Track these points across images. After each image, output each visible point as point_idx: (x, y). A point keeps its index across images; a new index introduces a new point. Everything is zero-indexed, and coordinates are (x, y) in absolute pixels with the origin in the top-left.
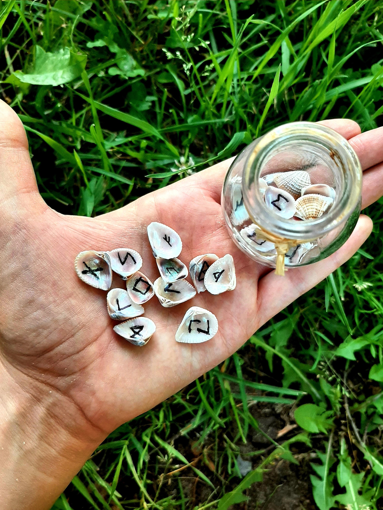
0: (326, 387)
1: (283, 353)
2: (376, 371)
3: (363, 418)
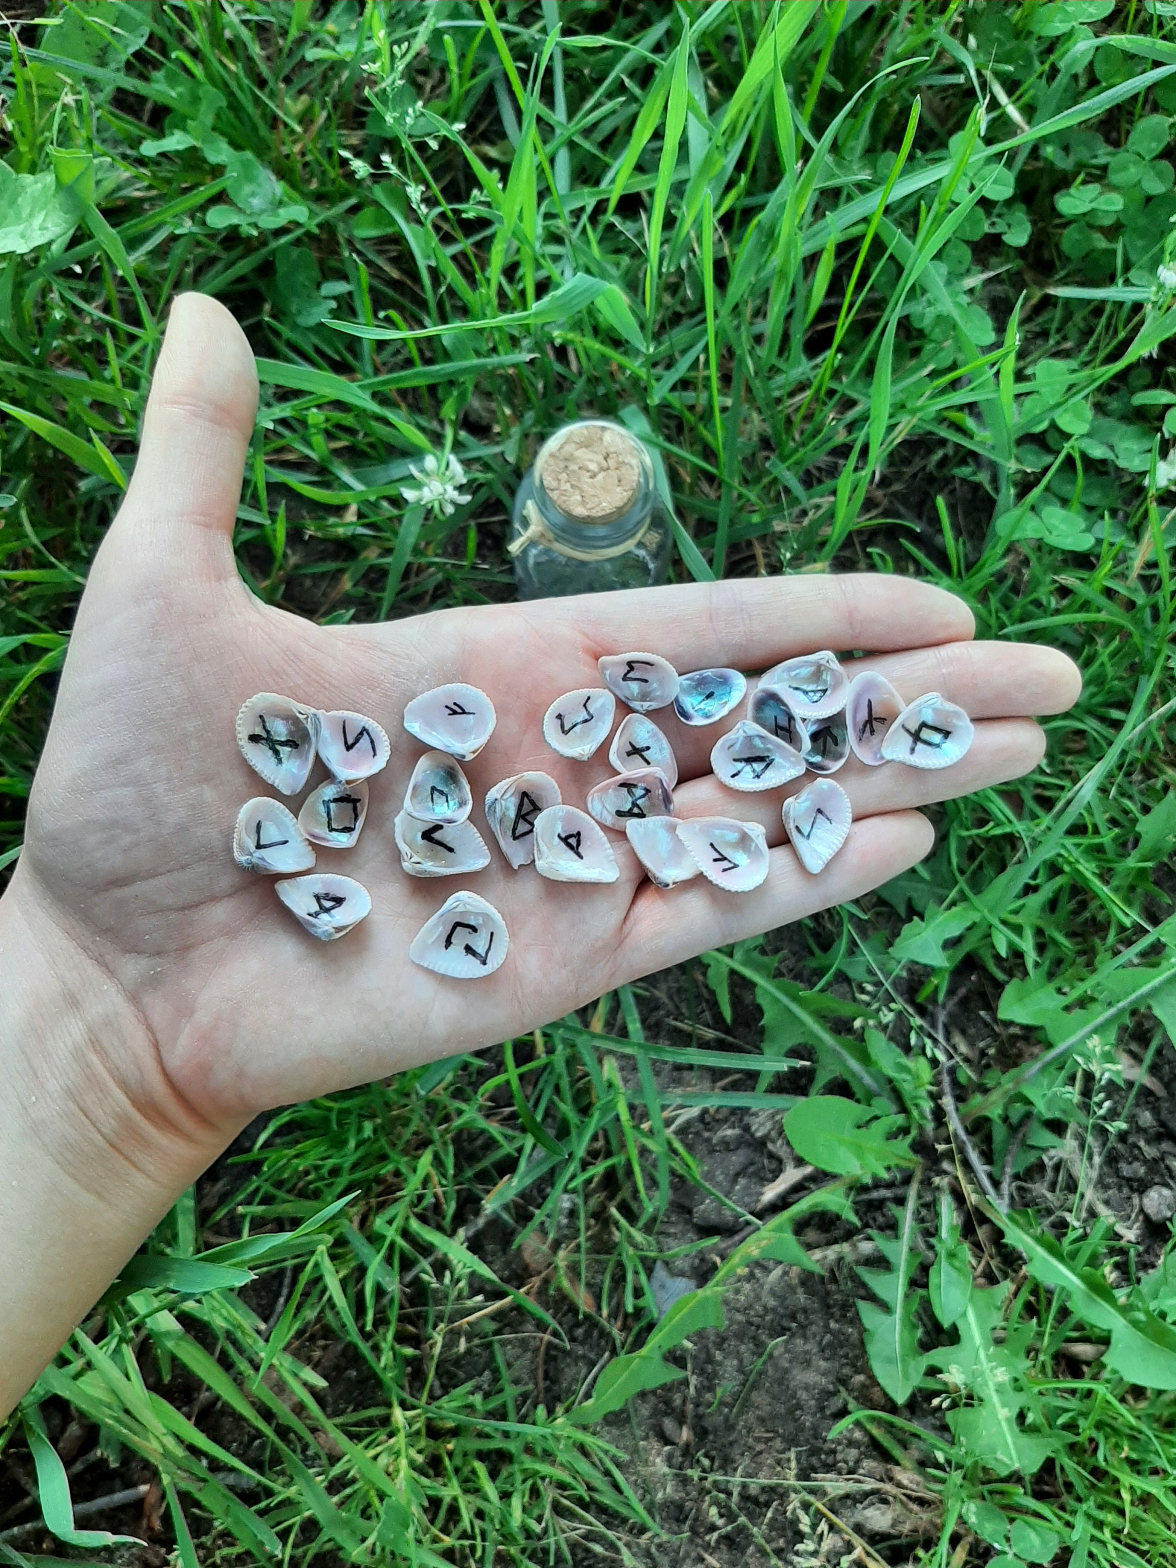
0: (884, 1054)
1: (758, 968)
2: (1021, 998)
3: (999, 1133)
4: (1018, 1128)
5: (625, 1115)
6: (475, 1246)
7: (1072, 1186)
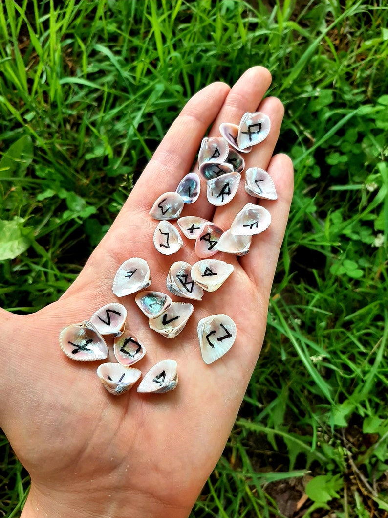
0: (329, 450)
2: (369, 424)
4: (375, 465)
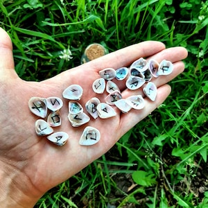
0: (151, 162)
1: (127, 146)
2: (176, 151)
3: (172, 177)
4: (176, 176)
5: (102, 175)
6: (73, 200)
7: (186, 186)
